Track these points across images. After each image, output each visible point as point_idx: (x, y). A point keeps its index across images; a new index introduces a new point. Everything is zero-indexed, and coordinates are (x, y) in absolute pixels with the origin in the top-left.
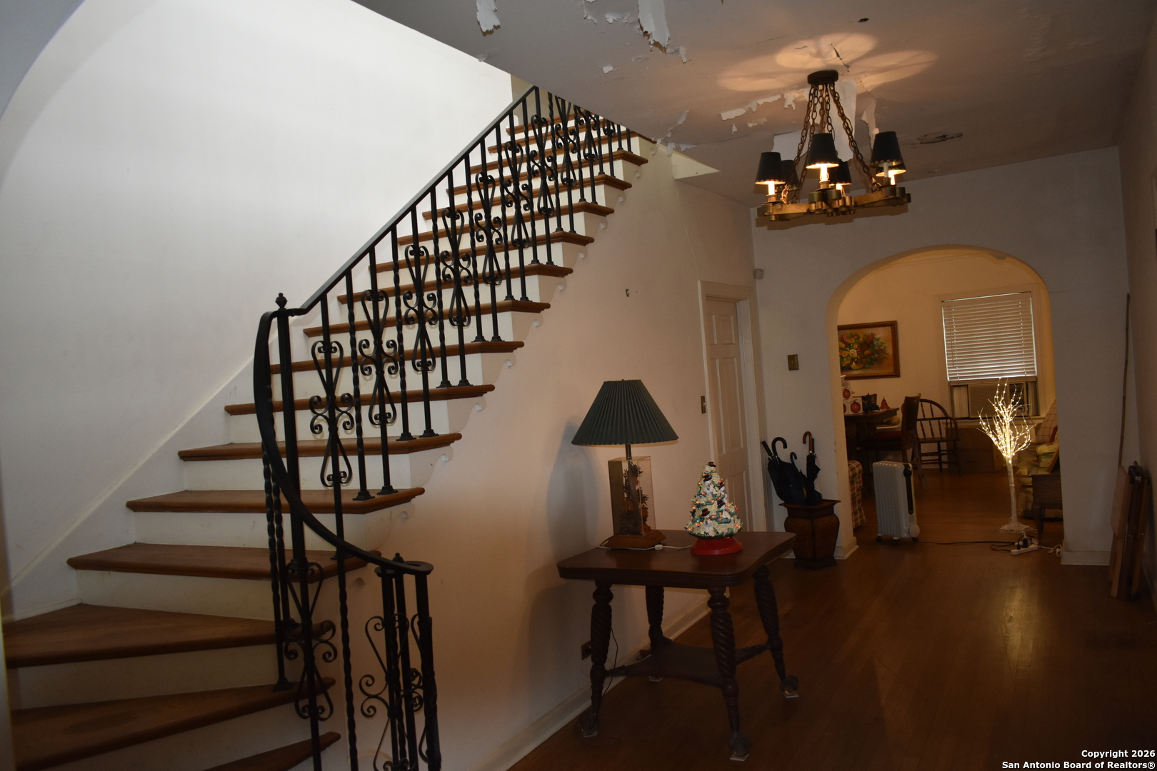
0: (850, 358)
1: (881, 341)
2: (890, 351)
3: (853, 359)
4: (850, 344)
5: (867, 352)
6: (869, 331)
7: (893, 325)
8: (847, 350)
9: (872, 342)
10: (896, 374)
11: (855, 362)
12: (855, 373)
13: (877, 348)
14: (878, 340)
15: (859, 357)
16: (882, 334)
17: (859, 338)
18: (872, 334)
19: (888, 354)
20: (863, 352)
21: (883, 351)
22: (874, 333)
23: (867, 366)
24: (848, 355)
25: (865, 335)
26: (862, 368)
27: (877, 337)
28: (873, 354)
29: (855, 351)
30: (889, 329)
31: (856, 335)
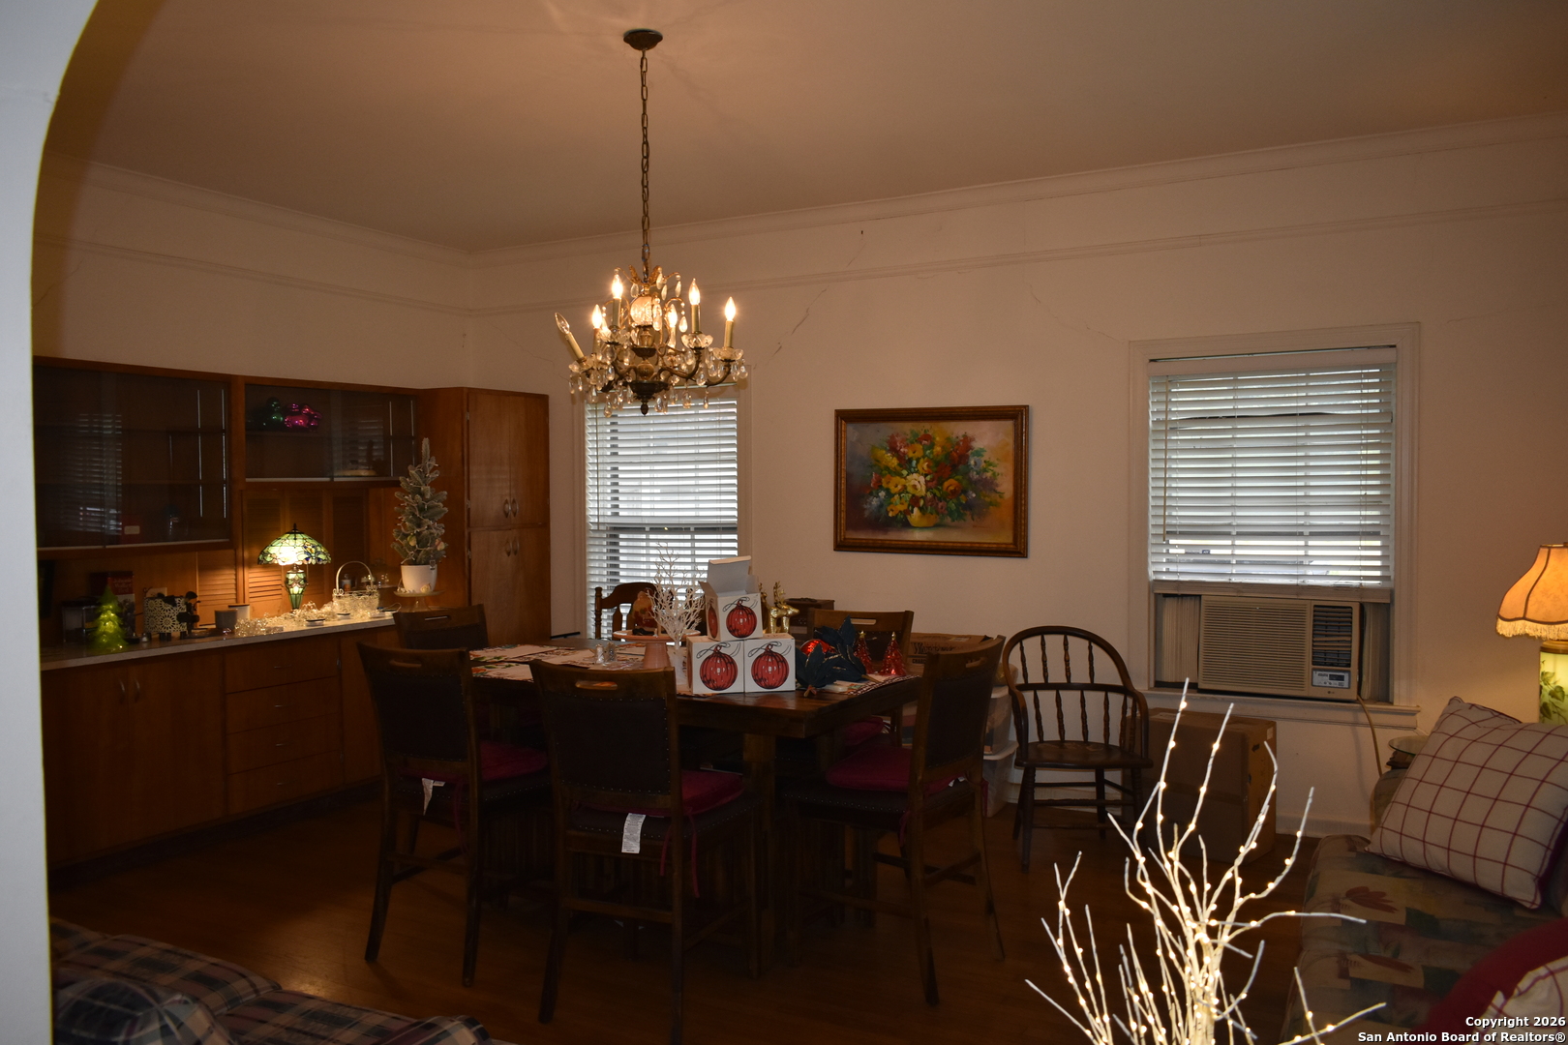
0: (908, 497)
1: (986, 457)
2: (1006, 486)
3: (914, 501)
4: (910, 460)
5: (950, 484)
6: (958, 429)
7: (1016, 416)
8: (901, 475)
9: (963, 458)
10: (1017, 549)
11: (921, 509)
12: (918, 536)
13: (974, 475)
14: (979, 453)
15: (929, 495)
16: (988, 438)
17: (932, 446)
18: (965, 436)
19: (1001, 495)
20: (942, 484)
21: (989, 485)
22: (970, 434)
23: (948, 520)
24: (905, 487)
25: (948, 439)
26: (937, 526)
27: (977, 445)
28: (964, 492)
29: (922, 479)
30: (1009, 425)
31: (927, 437)
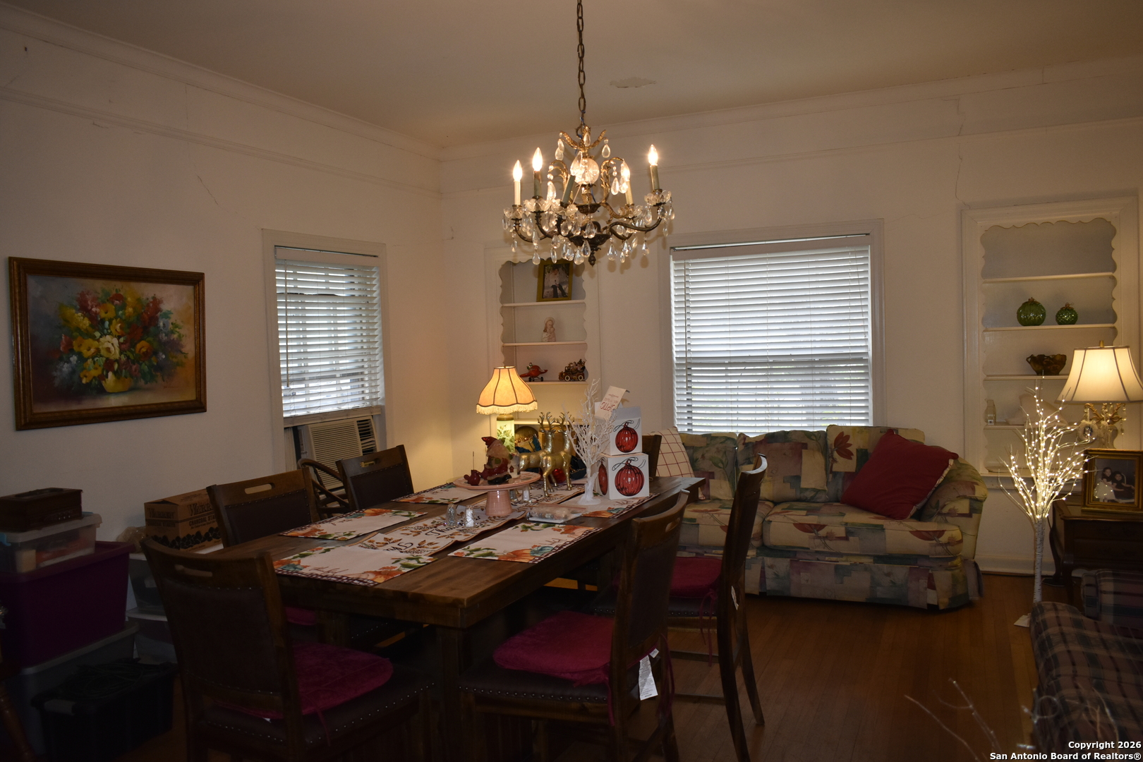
0: (101, 361)
1: (172, 320)
2: (189, 347)
3: (109, 365)
4: (103, 321)
5: (142, 346)
6: (149, 291)
7: (194, 280)
8: (94, 338)
9: (153, 320)
10: (198, 406)
11: (115, 373)
12: (114, 402)
13: (163, 337)
14: (167, 315)
15: (123, 358)
16: (173, 300)
17: (123, 307)
18: (154, 298)
19: (185, 355)
20: (134, 346)
21: (174, 346)
22: (159, 296)
23: (142, 382)
24: (98, 350)
25: (139, 300)
26: (132, 390)
27: (165, 307)
28: (155, 353)
29: (115, 341)
30: (189, 289)
31: (119, 297)
